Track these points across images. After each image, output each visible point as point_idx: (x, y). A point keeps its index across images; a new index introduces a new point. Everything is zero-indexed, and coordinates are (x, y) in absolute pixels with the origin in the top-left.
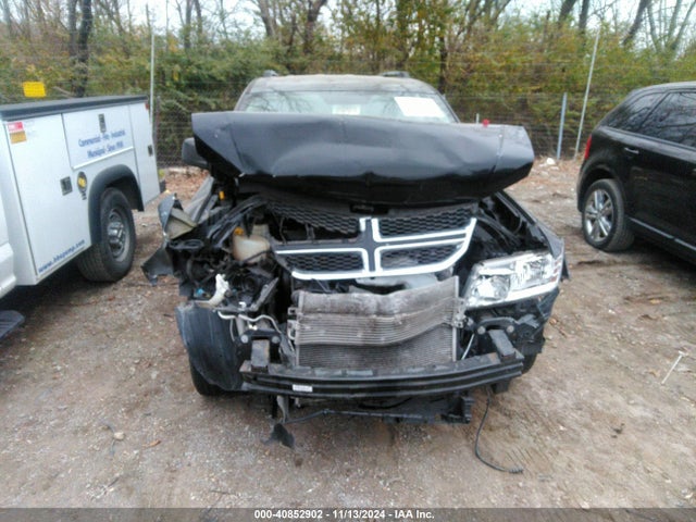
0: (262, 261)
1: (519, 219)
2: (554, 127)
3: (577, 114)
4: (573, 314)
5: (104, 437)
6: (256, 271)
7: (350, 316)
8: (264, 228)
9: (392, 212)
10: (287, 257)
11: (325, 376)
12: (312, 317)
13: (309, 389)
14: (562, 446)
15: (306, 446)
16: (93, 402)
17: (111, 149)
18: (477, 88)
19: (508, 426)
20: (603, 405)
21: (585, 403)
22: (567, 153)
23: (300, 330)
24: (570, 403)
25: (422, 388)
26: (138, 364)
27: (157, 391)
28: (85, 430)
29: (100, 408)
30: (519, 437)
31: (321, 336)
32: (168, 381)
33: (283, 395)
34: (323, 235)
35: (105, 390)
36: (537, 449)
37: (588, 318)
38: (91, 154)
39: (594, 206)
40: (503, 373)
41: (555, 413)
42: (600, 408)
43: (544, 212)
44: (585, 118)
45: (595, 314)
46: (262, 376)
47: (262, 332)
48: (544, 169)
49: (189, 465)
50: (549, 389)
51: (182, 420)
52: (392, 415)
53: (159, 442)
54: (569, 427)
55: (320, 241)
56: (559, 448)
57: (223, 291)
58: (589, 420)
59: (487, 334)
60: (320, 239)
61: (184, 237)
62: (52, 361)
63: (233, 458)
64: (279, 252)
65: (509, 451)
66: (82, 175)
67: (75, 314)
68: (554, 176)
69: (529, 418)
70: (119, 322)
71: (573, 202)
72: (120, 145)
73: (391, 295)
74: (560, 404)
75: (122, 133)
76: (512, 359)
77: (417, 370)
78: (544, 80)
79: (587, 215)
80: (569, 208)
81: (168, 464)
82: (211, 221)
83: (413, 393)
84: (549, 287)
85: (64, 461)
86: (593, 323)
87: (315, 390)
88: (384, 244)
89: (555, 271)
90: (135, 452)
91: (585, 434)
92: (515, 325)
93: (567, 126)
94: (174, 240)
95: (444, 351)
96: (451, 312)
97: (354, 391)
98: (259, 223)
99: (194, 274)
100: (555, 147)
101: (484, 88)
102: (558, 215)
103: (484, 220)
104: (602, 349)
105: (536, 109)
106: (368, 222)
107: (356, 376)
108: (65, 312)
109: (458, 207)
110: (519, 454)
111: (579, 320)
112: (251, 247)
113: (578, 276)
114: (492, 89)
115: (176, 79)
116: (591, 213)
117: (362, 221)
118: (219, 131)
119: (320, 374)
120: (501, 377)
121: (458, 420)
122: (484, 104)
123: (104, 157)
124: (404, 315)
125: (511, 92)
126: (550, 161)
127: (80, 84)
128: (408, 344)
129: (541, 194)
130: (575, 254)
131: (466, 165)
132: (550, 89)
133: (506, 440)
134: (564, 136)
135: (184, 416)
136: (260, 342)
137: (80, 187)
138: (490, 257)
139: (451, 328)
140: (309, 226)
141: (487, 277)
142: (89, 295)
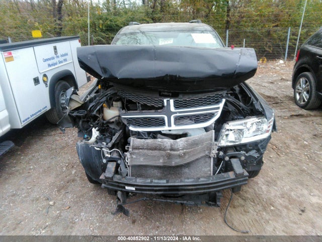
0: (116, 121)
1: (251, 98)
2: (284, 44)
3: (296, 37)
4: (285, 143)
5: (45, 203)
6: (112, 126)
7: (156, 151)
8: (119, 104)
9: (181, 96)
10: (128, 119)
11: (141, 182)
12: (136, 151)
13: (133, 189)
14: (271, 218)
15: (139, 213)
16: (44, 185)
17: (60, 62)
18: (245, 26)
19: (243, 206)
20: (296, 195)
21: (286, 194)
22: (290, 57)
23: (131, 158)
24: (278, 193)
25: (192, 190)
26: (67, 166)
27: (74, 180)
28: (37, 199)
29: (46, 188)
30: (249, 212)
31: (141, 161)
32: (79, 175)
33: (121, 191)
34: (145, 108)
35: (50, 179)
36: (258, 219)
37: (293, 146)
38: (49, 65)
39: (300, 86)
40: (236, 182)
41: (270, 199)
42: (295, 197)
43: (275, 88)
44: (300, 39)
45: (297, 144)
46: (110, 181)
47: (113, 158)
48: (278, 66)
49: (81, 220)
50: (268, 185)
51: (82, 196)
52: (178, 202)
53: (70, 207)
54: (276, 208)
55: (144, 111)
56: (270, 220)
57: (96, 136)
58: (287, 204)
59: (230, 161)
60: (143, 110)
61: (77, 109)
62: (29, 164)
63: (103, 218)
64: (123, 117)
65: (243, 220)
66: (45, 76)
67: (44, 140)
68: (282, 69)
69: (255, 201)
70: (62, 145)
71: (290, 83)
72: (65, 60)
73: (178, 140)
74: (273, 194)
75: (67, 54)
76: (242, 175)
77: (190, 180)
78: (280, 20)
79: (297, 90)
80: (288, 86)
81: (72, 219)
82: (91, 101)
83: (188, 192)
84: (265, 136)
85: (25, 215)
86: (295, 149)
87: (136, 189)
88: (176, 113)
89: (269, 127)
90: (58, 212)
91: (285, 212)
92: (245, 156)
93: (291, 44)
94: (72, 110)
95: (206, 170)
96: (210, 150)
97: (156, 191)
98: (117, 101)
99: (83, 127)
100: (284, 54)
101: (248, 26)
102: (283, 89)
103: (230, 99)
104: (298, 163)
105: (275, 35)
106: (168, 101)
107: (157, 183)
108: (40, 139)
109: (216, 93)
110: (247, 222)
111: (288, 147)
112: (111, 113)
113: (290, 123)
114: (253, 26)
115: (101, 27)
116: (299, 90)
117: (165, 101)
118: (90, 56)
119: (139, 181)
120: (236, 185)
121: (213, 205)
122: (249, 34)
123: (56, 66)
124: (185, 151)
125: (262, 27)
126: (281, 62)
127: (58, 30)
128: (188, 165)
129: (275, 79)
130: (289, 111)
131: (219, 70)
132: (282, 25)
133: (241, 213)
134: (289, 49)
135: (84, 194)
136: (112, 163)
137: (44, 81)
138: (233, 120)
139: (210, 157)
140: (139, 103)
141: (231, 130)
142: (52, 131)
